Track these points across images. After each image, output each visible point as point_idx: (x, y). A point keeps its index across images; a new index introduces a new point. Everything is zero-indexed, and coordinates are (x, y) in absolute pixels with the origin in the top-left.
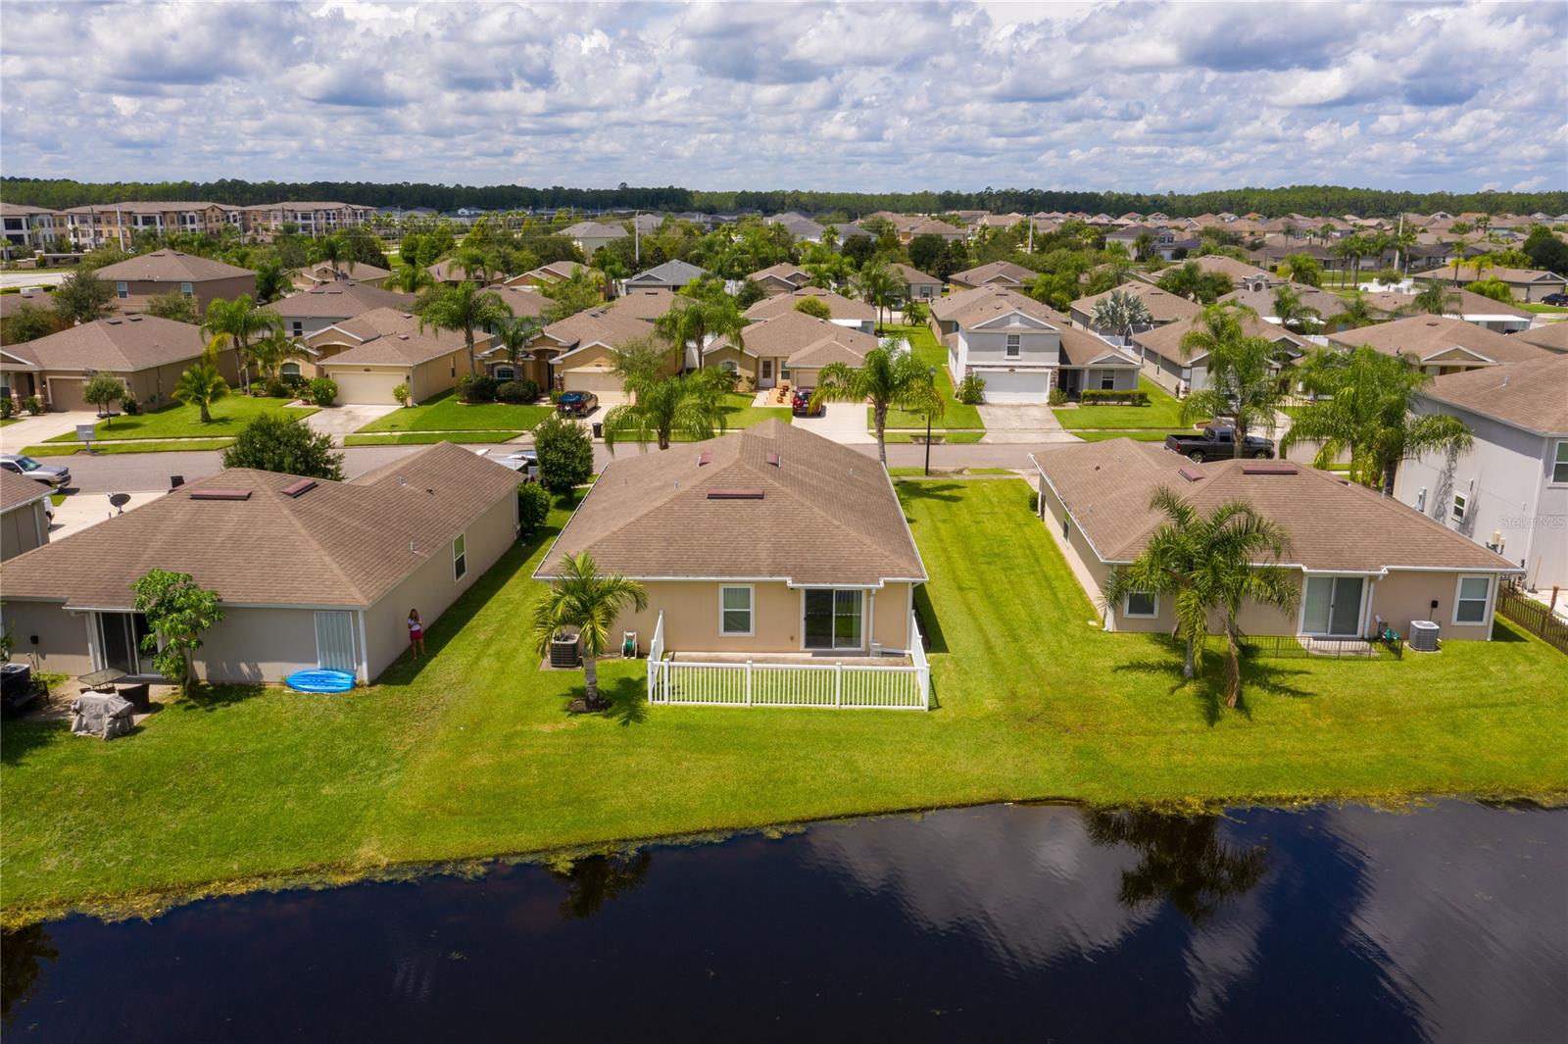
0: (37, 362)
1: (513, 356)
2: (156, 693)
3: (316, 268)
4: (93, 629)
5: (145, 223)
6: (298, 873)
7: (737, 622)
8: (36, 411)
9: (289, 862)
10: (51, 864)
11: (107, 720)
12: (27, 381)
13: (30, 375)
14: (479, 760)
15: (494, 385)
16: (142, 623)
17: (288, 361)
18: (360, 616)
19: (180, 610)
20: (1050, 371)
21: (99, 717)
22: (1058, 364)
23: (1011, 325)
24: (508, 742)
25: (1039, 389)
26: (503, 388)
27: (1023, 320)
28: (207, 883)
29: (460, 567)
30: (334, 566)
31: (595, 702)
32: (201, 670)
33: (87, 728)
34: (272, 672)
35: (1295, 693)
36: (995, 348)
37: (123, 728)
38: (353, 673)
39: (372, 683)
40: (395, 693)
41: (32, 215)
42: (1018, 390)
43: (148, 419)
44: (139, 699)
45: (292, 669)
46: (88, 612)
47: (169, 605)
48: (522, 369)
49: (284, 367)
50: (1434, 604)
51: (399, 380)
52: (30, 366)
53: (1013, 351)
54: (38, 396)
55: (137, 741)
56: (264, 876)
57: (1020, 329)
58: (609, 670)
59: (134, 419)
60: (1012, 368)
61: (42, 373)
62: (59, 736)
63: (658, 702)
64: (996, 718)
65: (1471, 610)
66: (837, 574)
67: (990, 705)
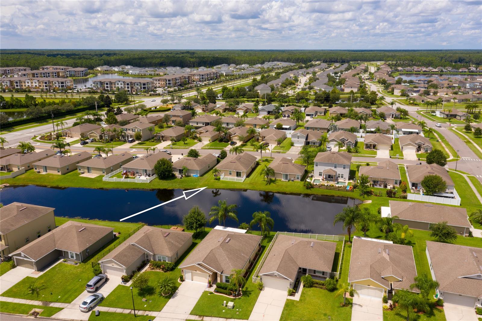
1: (225, 135)
2: (183, 176)
4: (178, 170)
7: (230, 174)
13: (163, 136)
14: (206, 182)
15: (223, 139)
16: (182, 170)
17: (196, 134)
18: (199, 171)
22: (305, 141)
24: (209, 182)
26: (224, 140)
27: (300, 134)
29: (209, 167)
30: (197, 167)
31: (216, 179)
32: (186, 174)
33: (178, 178)
34: (192, 175)
35: (275, 184)
36: (296, 138)
37: (181, 178)
38: (198, 175)
40: (201, 177)
41: (148, 82)
42: (299, 144)
43: (177, 143)
44: (182, 176)
45: (194, 175)
47: (184, 169)
48: (227, 137)
50: (294, 177)
51: (210, 138)
52: (163, 134)
53: (298, 138)
54: (164, 139)
58: (218, 178)
60: (298, 141)
61: (165, 136)
62: (176, 178)
63: (221, 179)
64: (248, 183)
65: (298, 178)
66: (239, 170)
67: (248, 182)
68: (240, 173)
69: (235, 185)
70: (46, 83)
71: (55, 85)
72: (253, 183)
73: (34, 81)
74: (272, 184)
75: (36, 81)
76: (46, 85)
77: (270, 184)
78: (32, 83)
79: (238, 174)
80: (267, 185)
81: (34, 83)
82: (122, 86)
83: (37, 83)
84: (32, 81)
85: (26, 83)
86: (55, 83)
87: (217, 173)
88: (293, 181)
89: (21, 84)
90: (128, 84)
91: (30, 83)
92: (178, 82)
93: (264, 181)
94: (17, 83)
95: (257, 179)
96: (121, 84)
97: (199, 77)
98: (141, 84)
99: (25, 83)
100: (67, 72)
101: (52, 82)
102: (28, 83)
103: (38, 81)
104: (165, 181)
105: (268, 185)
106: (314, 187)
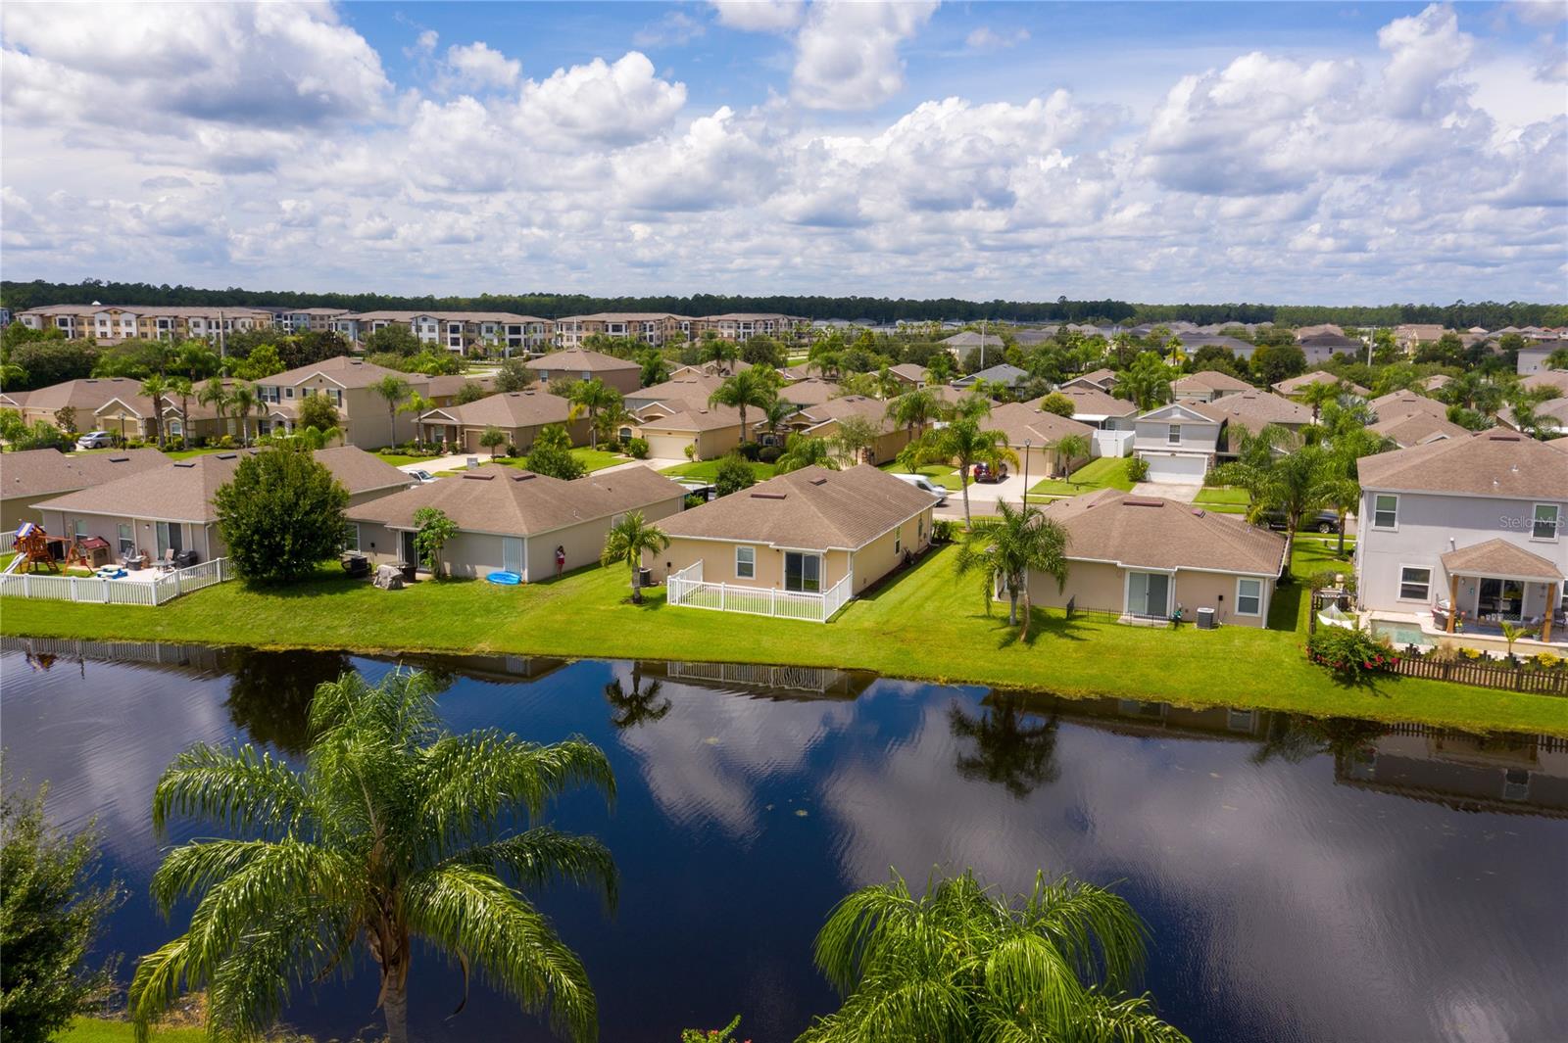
0: (461, 420)
2: (420, 576)
3: (705, 366)
4: (401, 540)
5: (614, 330)
6: (447, 649)
7: (745, 570)
8: (456, 452)
9: (444, 645)
10: (342, 632)
11: (389, 579)
12: (452, 431)
13: (455, 427)
14: (558, 617)
15: (759, 449)
17: (624, 426)
18: (526, 541)
19: (433, 528)
20: (1207, 456)
21: (386, 578)
22: (1214, 451)
23: (1174, 416)
24: (578, 612)
25: (1196, 472)
26: (763, 451)
27: (1183, 412)
28: (403, 647)
30: (519, 515)
31: (639, 601)
32: (447, 567)
33: (380, 583)
34: (482, 571)
35: (1073, 638)
36: (1160, 435)
37: (396, 586)
38: (520, 575)
39: (530, 583)
40: (540, 587)
41: (529, 323)
42: (1179, 472)
45: (492, 570)
46: (397, 530)
47: (429, 525)
49: (622, 430)
50: (1221, 598)
51: (690, 442)
52: (455, 421)
53: (1174, 438)
54: (458, 442)
55: (402, 592)
56: (431, 649)
57: (1179, 420)
59: (514, 460)
60: (1173, 453)
61: (462, 427)
62: (368, 587)
63: (672, 603)
64: (865, 631)
65: (1248, 605)
66: (803, 542)
67: (866, 624)
68: (813, 561)
69: (767, 642)
70: (164, 324)
71: (196, 330)
72: (904, 629)
73: (123, 318)
74: (1048, 640)
75: (132, 318)
76: (163, 330)
77: (1030, 640)
78: (116, 324)
79: (800, 573)
80: (1006, 643)
81: (123, 324)
82: (432, 335)
83: (134, 324)
84: (116, 317)
85: (97, 325)
86: (196, 325)
87: (645, 560)
88: (1209, 622)
89: (80, 328)
90: (455, 329)
91: (109, 323)
92: (651, 337)
93: (988, 617)
94: (66, 325)
95: (930, 606)
96: (431, 329)
97: (733, 331)
98: (503, 328)
99: (91, 324)
100: (286, 319)
101: (187, 320)
102: (103, 323)
103: (139, 316)
104: (271, 598)
105: (1019, 645)
106: (1401, 667)
